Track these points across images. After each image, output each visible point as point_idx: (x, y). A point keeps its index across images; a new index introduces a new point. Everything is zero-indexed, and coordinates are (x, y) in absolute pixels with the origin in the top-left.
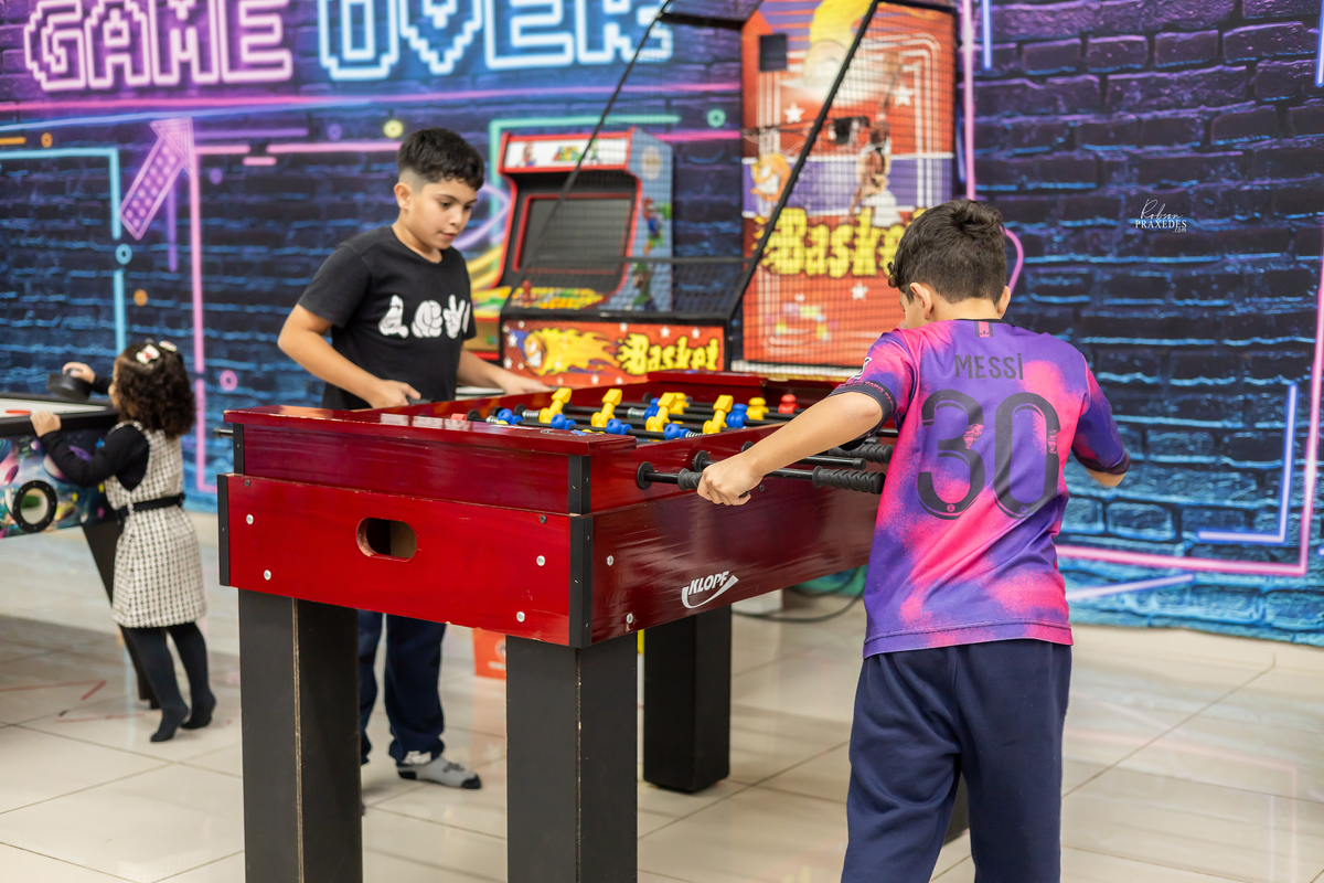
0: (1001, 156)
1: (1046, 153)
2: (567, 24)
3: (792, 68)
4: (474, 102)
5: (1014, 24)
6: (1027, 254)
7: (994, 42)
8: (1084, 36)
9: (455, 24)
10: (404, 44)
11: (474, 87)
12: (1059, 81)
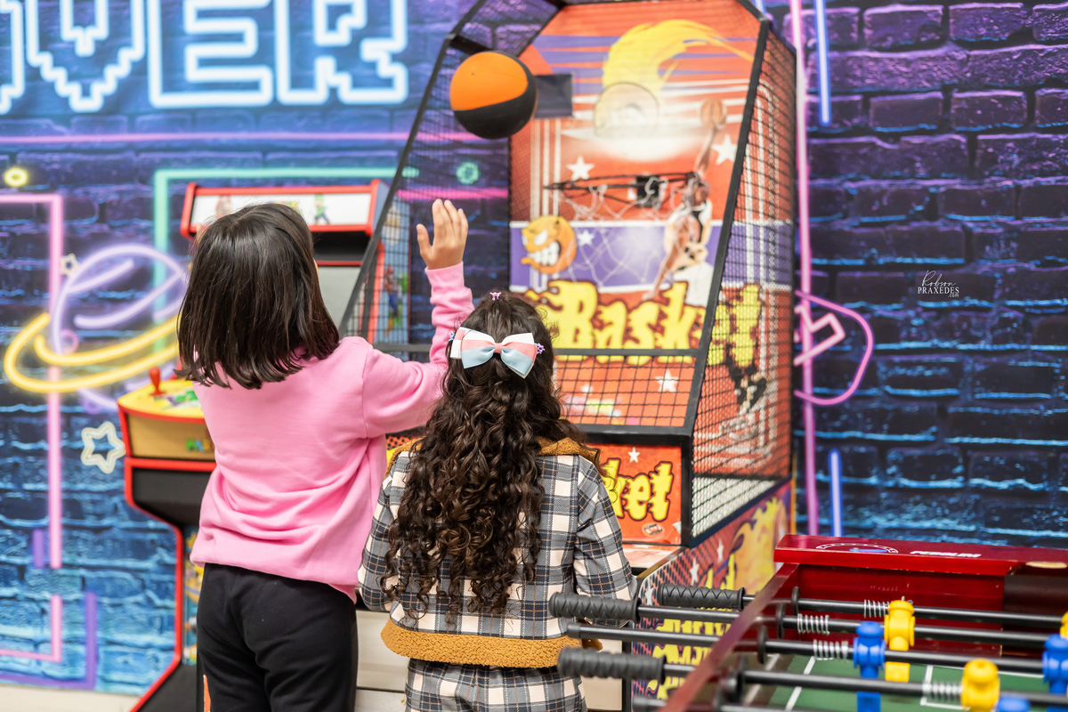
0: (846, 225)
1: (901, 223)
2: (264, 56)
3: (578, 115)
4: (130, 146)
5: (858, 73)
6: (877, 341)
7: (833, 93)
8: (946, 89)
9: (106, 52)
10: (33, 74)
11: (132, 128)
12: (916, 140)
